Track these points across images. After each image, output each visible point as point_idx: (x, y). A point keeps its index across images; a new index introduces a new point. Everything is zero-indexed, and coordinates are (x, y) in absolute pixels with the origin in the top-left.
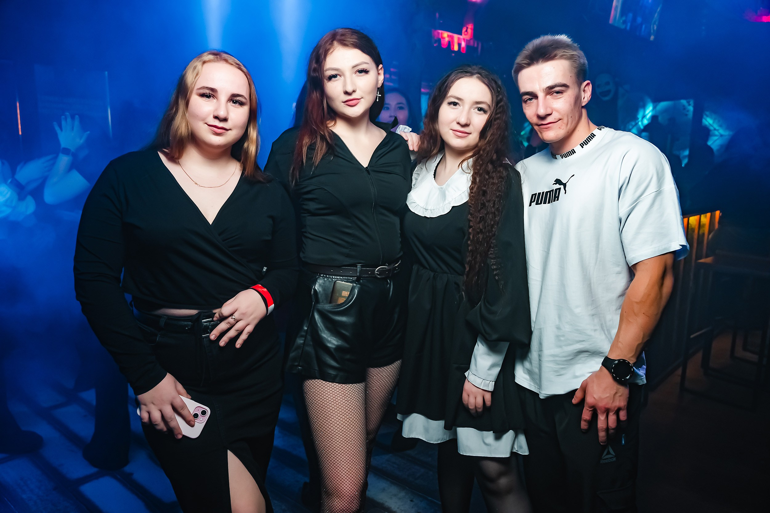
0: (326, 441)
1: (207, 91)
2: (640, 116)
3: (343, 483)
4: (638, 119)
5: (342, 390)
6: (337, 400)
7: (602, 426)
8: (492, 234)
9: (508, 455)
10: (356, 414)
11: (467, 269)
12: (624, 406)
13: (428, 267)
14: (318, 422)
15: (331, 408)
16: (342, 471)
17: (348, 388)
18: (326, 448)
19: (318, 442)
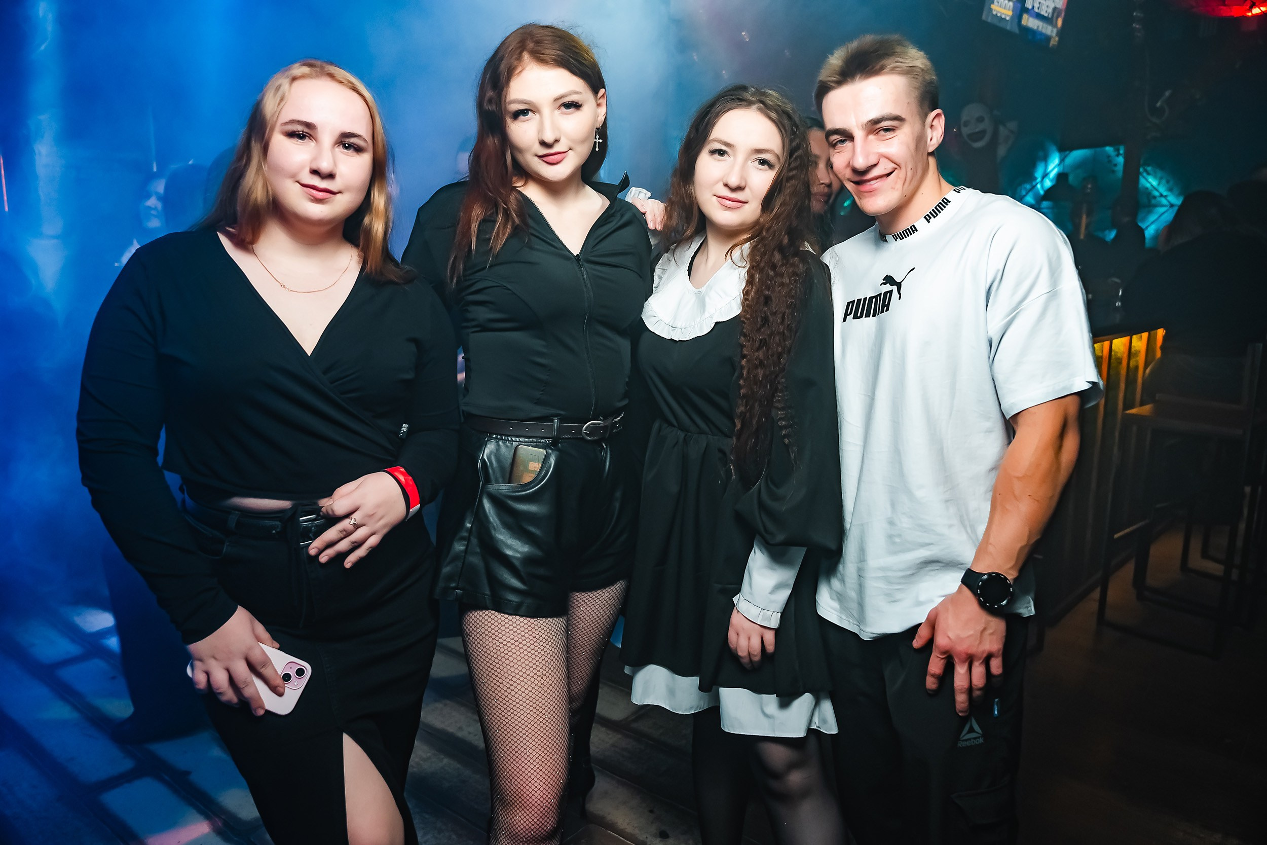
0: (503, 714)
1: (299, 128)
2: (1038, 174)
3: (530, 785)
4: (1036, 179)
5: (530, 628)
6: (521, 646)
7: (962, 684)
8: (779, 367)
9: (802, 734)
10: (552, 668)
11: (739, 426)
12: (999, 651)
13: (676, 424)
14: (489, 682)
15: (511, 659)
16: (529, 764)
17: (539, 625)
18: (502, 726)
19: (488, 716)
